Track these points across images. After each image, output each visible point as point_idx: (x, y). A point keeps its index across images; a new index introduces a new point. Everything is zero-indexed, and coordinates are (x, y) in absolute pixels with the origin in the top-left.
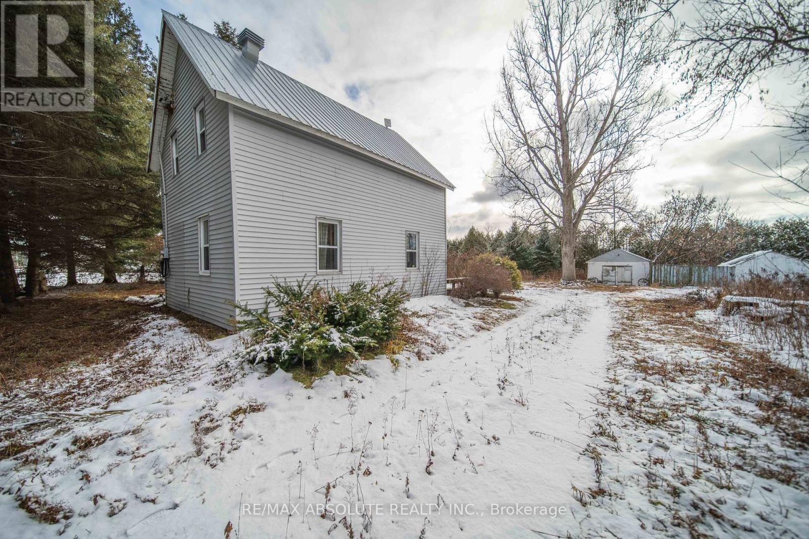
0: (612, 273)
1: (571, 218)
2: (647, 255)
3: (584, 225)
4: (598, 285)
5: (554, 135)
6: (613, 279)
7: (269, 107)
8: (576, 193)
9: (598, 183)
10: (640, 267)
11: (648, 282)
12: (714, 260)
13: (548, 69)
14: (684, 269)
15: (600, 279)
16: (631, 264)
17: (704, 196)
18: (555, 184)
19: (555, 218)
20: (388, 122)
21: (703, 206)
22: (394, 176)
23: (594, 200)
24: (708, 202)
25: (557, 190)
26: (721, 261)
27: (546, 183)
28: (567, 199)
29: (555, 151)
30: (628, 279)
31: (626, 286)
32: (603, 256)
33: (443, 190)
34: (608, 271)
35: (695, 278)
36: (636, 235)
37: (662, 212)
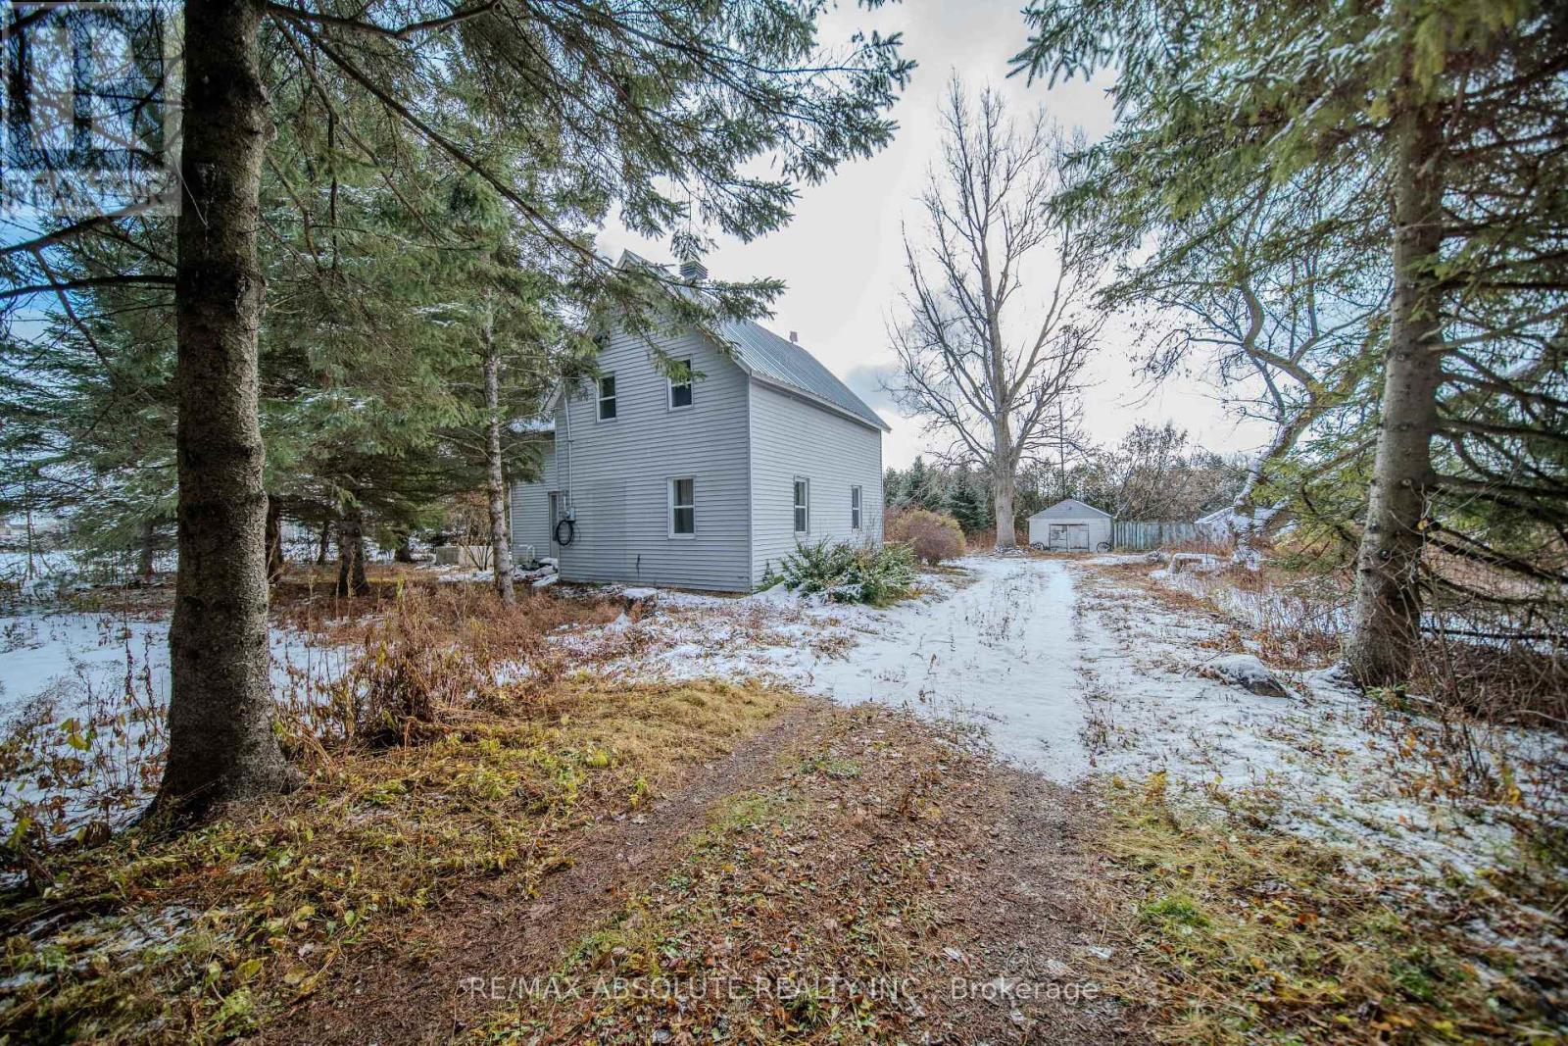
0: (1063, 536)
1: (1006, 455)
2: (1108, 508)
3: (1022, 465)
4: (1046, 551)
5: (982, 335)
6: (1063, 543)
7: (770, 374)
8: (1011, 418)
9: (1040, 404)
10: (1098, 525)
11: (1109, 547)
12: (1190, 516)
13: (969, 233)
14: (1152, 528)
15: (1047, 544)
16: (1086, 521)
17: (1173, 427)
18: (983, 403)
19: (984, 455)
20: (794, 336)
21: (1173, 442)
22: (841, 422)
23: (1037, 428)
24: (1179, 435)
25: (986, 412)
26: (1200, 515)
27: (971, 402)
28: (1001, 428)
29: (984, 359)
30: (1083, 543)
31: (1082, 552)
32: (1049, 510)
33: (877, 432)
34: (1057, 533)
35: (1166, 539)
36: (1094, 477)
37: (1124, 447)
